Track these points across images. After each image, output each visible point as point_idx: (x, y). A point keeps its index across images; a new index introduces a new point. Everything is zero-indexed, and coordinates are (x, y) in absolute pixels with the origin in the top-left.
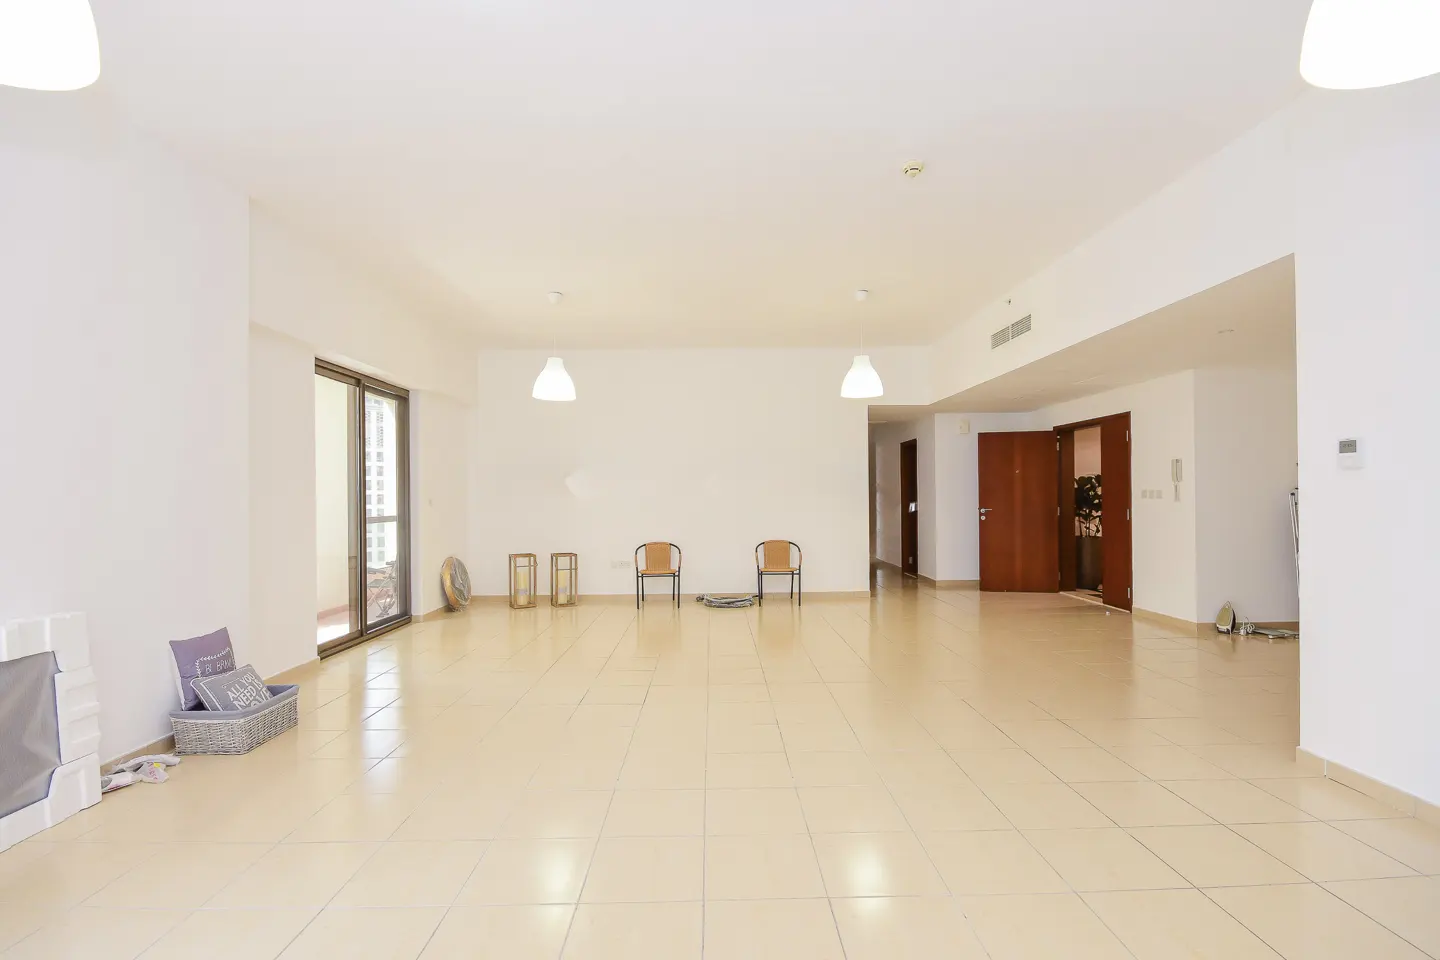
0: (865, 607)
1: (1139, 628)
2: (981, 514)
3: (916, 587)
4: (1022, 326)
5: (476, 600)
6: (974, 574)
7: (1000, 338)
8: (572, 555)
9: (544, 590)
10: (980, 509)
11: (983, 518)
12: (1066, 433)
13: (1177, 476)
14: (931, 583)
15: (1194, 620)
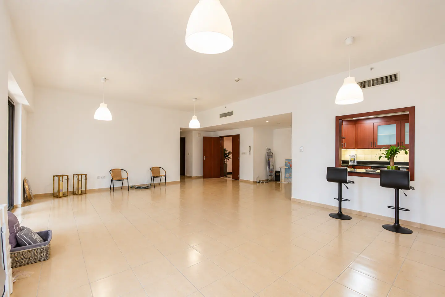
0: (179, 185)
1: (241, 184)
2: (204, 158)
3: (185, 179)
4: (230, 114)
5: (36, 196)
6: (201, 175)
7: (222, 115)
8: (86, 175)
9: (70, 189)
10: (204, 156)
11: (204, 159)
12: (221, 138)
13: (250, 150)
14: (190, 177)
15: (253, 181)
